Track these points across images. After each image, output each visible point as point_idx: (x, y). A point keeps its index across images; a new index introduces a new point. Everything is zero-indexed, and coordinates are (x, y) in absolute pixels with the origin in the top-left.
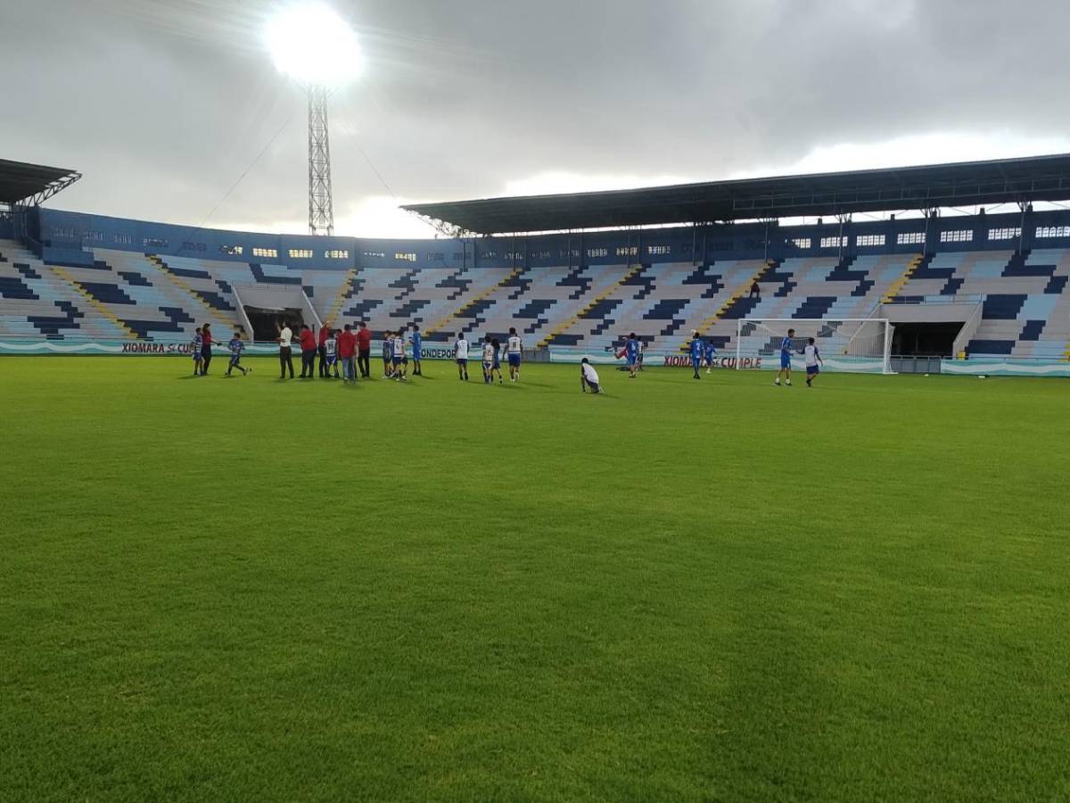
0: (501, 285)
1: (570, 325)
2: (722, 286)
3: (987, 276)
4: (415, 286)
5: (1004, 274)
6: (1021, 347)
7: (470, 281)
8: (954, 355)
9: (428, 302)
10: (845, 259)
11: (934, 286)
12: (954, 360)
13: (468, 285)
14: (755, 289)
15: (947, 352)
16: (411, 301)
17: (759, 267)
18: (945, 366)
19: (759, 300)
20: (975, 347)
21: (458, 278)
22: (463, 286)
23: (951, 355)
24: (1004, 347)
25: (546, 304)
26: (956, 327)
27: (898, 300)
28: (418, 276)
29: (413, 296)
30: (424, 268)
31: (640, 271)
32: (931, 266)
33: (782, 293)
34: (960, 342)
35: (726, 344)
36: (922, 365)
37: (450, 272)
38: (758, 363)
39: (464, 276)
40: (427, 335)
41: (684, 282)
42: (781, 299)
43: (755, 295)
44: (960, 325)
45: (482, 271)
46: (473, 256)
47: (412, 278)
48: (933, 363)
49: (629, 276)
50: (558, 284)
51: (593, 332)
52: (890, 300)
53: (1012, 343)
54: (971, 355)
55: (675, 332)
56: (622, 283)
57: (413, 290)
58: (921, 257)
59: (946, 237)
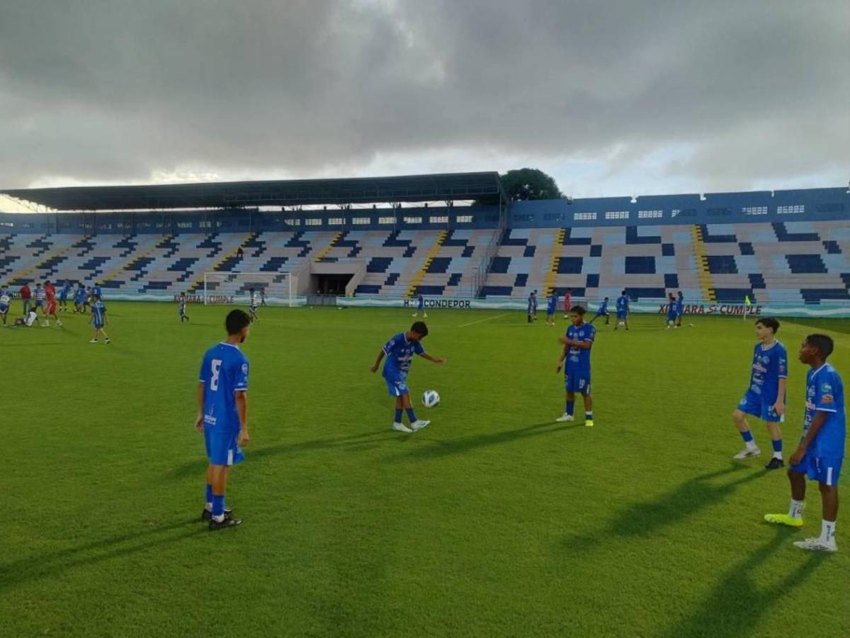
0: (73, 246)
1: (117, 274)
2: (221, 249)
3: (373, 246)
4: (11, 246)
5: (384, 245)
6: (385, 289)
7: (51, 244)
8: (346, 294)
9: (19, 258)
10: (298, 233)
11: (344, 252)
12: (346, 297)
13: (49, 246)
14: (240, 251)
15: (342, 292)
16: (6, 257)
17: (247, 237)
18: (340, 301)
19: (241, 259)
20: (361, 289)
21: (43, 241)
22: (46, 246)
23: (344, 293)
24: (375, 289)
25: (103, 260)
26: (348, 277)
27: (324, 260)
28: (14, 239)
29: (8, 253)
30: (20, 233)
31: (170, 238)
32: (346, 239)
33: (256, 255)
34: (351, 287)
35: (217, 287)
36: (327, 301)
37: (39, 236)
38: (231, 300)
39: (49, 240)
40: (15, 281)
41: (198, 247)
42: (256, 258)
43: (240, 255)
44: (351, 276)
45: (62, 236)
46: (55, 226)
47: (10, 241)
48: (333, 299)
49: (163, 242)
50: (114, 246)
51: (132, 279)
52: (318, 260)
53: (380, 287)
54: (357, 294)
55: (186, 279)
56: (157, 247)
57: (9, 249)
58: (340, 233)
59: (356, 221)
